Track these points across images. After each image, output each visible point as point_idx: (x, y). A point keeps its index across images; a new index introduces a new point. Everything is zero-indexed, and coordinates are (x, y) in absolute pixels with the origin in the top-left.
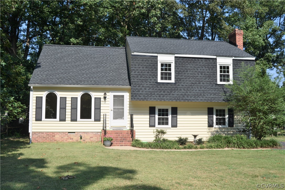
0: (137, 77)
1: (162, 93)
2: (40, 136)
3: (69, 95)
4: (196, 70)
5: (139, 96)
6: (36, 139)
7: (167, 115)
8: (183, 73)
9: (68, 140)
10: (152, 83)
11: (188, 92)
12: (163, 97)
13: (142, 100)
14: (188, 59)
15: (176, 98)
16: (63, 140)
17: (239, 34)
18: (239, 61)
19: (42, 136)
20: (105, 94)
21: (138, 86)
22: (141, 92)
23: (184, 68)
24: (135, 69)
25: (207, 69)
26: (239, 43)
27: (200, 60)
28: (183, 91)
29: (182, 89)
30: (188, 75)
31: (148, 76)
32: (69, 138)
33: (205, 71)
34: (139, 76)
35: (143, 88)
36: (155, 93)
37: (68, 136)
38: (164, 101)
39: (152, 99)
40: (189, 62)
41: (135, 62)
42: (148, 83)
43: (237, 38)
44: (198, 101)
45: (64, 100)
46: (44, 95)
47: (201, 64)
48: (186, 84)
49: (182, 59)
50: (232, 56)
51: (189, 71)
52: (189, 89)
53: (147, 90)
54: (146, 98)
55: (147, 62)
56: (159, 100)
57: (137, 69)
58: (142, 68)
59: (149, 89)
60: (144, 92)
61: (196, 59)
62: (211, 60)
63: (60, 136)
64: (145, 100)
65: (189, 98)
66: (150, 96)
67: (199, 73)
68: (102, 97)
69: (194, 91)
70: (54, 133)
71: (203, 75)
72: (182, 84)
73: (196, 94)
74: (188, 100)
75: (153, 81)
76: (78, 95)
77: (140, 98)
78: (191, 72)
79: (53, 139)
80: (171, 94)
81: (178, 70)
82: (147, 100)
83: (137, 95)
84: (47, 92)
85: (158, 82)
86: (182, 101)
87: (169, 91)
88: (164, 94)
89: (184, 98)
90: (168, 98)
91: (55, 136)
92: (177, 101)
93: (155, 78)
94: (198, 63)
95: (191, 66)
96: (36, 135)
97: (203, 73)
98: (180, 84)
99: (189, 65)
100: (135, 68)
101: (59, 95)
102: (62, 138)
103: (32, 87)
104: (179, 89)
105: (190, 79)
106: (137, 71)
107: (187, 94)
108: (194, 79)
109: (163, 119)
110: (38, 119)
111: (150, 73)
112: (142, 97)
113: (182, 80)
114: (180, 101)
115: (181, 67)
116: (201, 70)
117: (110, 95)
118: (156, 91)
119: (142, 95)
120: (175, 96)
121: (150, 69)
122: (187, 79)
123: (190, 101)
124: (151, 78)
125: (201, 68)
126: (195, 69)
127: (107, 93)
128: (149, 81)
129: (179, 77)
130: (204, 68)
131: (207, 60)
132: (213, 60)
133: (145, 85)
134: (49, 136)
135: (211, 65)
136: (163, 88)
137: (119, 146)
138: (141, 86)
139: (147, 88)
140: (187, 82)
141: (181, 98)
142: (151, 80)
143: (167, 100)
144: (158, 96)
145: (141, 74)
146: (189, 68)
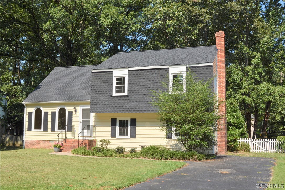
0: (96, 92)
1: (116, 105)
2: (30, 143)
3: (49, 110)
4: (149, 82)
5: (97, 109)
6: (28, 146)
7: (127, 126)
8: (136, 85)
9: (49, 147)
10: (107, 97)
11: (140, 103)
12: (117, 109)
13: (98, 113)
14: (141, 71)
15: (129, 110)
16: (46, 147)
17: (220, 37)
18: (194, 68)
19: (32, 143)
20: (75, 108)
21: (96, 100)
22: (98, 105)
23: (137, 80)
24: (94, 85)
25: (160, 79)
26: (219, 47)
27: (152, 71)
28: (135, 103)
29: (134, 101)
30: (140, 87)
31: (104, 91)
32: (49, 145)
33: (157, 81)
34: (98, 91)
35: (100, 102)
36: (110, 106)
37: (49, 144)
38: (118, 113)
39: (107, 112)
40: (142, 74)
41: (95, 78)
42: (105, 97)
43: (218, 41)
44: (149, 112)
45: (46, 113)
46: (33, 110)
47: (154, 75)
48: (138, 96)
49: (135, 71)
50: (184, 64)
51: (141, 83)
52: (141, 101)
53: (103, 103)
54: (102, 110)
55: (104, 77)
56: (113, 112)
57: (96, 84)
58: (100, 83)
59: (105, 103)
60: (101, 105)
61: (149, 71)
62: (164, 70)
63: (44, 144)
64: (101, 113)
65: (141, 109)
66: (105, 108)
67: (152, 84)
68: (73, 111)
69: (146, 102)
70: (40, 141)
71: (155, 86)
72: (135, 96)
73: (148, 105)
74: (140, 111)
75: (109, 94)
76: (56, 110)
77: (97, 111)
78: (143, 84)
79: (39, 146)
80: (124, 106)
81: (131, 83)
82: (103, 113)
83: (95, 108)
84: (35, 108)
85: (113, 95)
86: (134, 112)
87: (123, 104)
88: (117, 106)
89: (136, 110)
90: (121, 110)
91: (40, 144)
92: (129, 113)
93: (110, 92)
94: (151, 74)
95: (144, 77)
96: (28, 142)
97: (156, 84)
98: (133, 96)
99: (141, 77)
100: (94, 83)
101: (44, 110)
102: (45, 145)
103: (24, 105)
104: (131, 101)
105: (142, 91)
106: (96, 87)
107: (139, 105)
108: (146, 90)
109: (124, 130)
110: (29, 129)
111: (107, 88)
112: (99, 110)
113: (135, 92)
114: (132, 113)
115: (134, 80)
116: (153, 81)
117: (80, 109)
118: (111, 104)
119: (99, 108)
120: (128, 107)
121: (107, 84)
122: (139, 91)
123: (141, 112)
124: (107, 92)
125: (153, 79)
126: (148, 80)
127: (76, 108)
128: (105, 95)
129: (132, 89)
130: (156, 79)
131: (160, 70)
132: (166, 70)
133: (102, 99)
134: (36, 144)
135: (164, 75)
136: (117, 101)
137: (67, 152)
138: (99, 100)
139: (104, 102)
140: (140, 94)
141: (133, 110)
142: (107, 94)
143: (120, 112)
144: (112, 108)
145: (99, 89)
146: (142, 80)
